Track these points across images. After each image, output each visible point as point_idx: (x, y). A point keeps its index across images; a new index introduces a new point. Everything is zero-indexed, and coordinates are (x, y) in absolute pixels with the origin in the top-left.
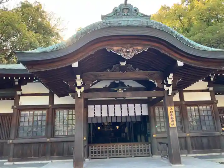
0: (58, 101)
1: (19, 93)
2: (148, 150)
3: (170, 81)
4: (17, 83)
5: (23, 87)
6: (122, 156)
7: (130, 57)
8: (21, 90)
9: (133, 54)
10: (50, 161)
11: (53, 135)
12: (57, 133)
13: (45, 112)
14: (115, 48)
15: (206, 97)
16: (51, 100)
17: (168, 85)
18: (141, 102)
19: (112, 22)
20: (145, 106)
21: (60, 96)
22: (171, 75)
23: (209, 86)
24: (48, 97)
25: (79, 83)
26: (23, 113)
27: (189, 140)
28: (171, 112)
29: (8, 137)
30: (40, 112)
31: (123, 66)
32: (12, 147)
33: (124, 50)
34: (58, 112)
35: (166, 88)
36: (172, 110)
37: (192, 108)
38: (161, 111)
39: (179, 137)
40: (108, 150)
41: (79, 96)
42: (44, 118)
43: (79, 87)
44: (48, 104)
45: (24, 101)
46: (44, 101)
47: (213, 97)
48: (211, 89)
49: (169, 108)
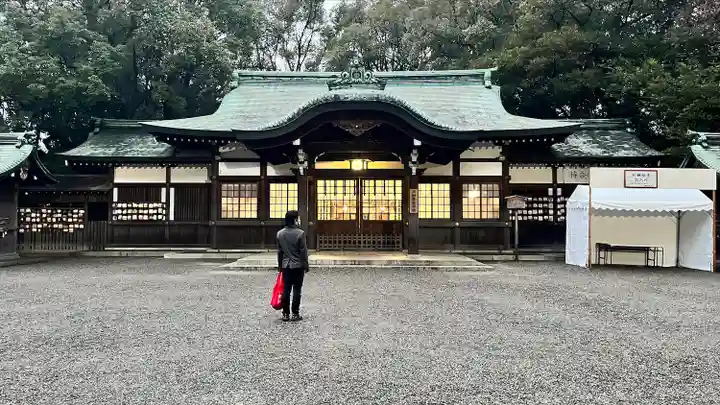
0: (271, 171)
1: (218, 157)
3: (414, 159)
4: (213, 145)
7: (361, 133)
8: (219, 153)
9: (363, 130)
11: (268, 218)
12: (272, 215)
13: (255, 185)
14: (342, 122)
15: (495, 170)
16: (263, 170)
17: (414, 162)
21: (274, 163)
22: (415, 151)
23: (502, 153)
24: (258, 164)
25: (301, 158)
26: (225, 186)
27: (458, 231)
28: (413, 195)
29: (209, 218)
30: (248, 186)
32: (215, 230)
33: (353, 126)
34: (273, 186)
35: (410, 165)
36: (415, 193)
37: (471, 186)
38: (429, 187)
40: (342, 240)
42: (255, 193)
43: (302, 163)
44: (259, 175)
45: (224, 170)
46: (254, 170)
47: (505, 171)
48: (503, 158)
49: (411, 191)
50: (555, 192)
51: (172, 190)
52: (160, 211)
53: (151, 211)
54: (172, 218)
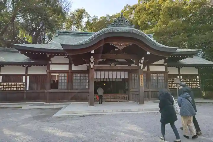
0: (74, 68)
1: (50, 62)
2: (127, 98)
3: (142, 61)
4: (48, 56)
5: (51, 59)
6: (112, 101)
7: (122, 48)
8: (51, 61)
9: (124, 47)
10: (71, 103)
11: (72, 88)
12: (74, 87)
13: (66, 75)
15: (162, 69)
16: (70, 67)
17: (141, 63)
18: (124, 70)
19: (114, 29)
20: (126, 73)
22: (143, 58)
23: (165, 62)
24: (68, 66)
25: (92, 60)
27: (150, 93)
28: (141, 78)
30: (63, 75)
31: (116, 51)
32: (48, 94)
33: (119, 44)
35: (140, 64)
36: (142, 77)
37: (154, 75)
38: (136, 76)
39: (145, 91)
41: (92, 68)
42: (66, 78)
43: (92, 63)
44: (68, 70)
45: (53, 68)
46: (66, 68)
47: (166, 69)
48: (166, 64)
49: (140, 76)
50: (180, 78)
51: (28, 77)
52: (22, 86)
53: (18, 86)
54: (28, 89)
